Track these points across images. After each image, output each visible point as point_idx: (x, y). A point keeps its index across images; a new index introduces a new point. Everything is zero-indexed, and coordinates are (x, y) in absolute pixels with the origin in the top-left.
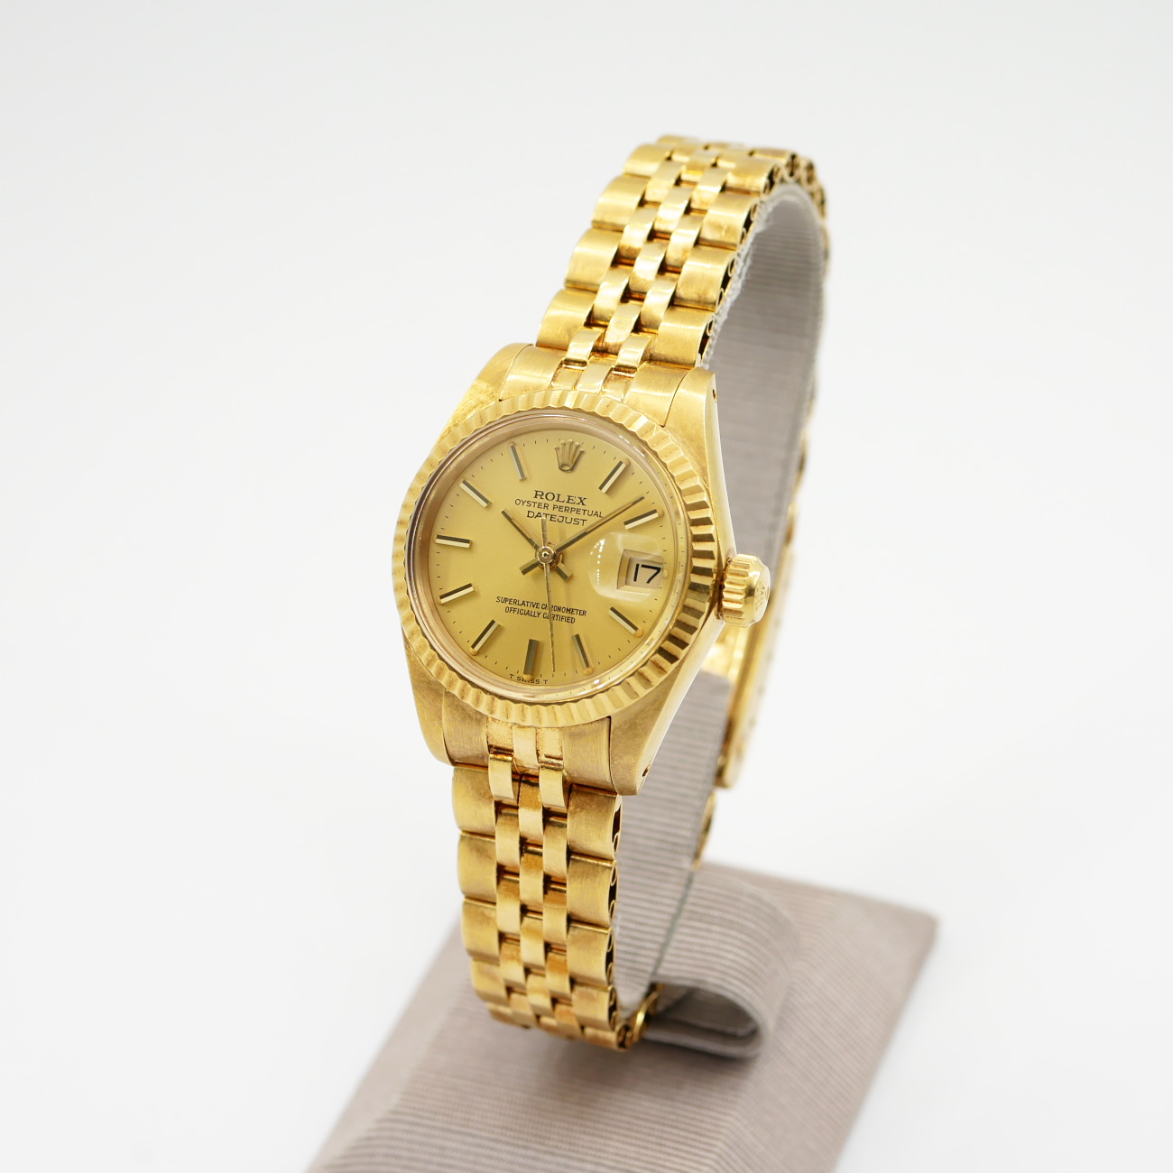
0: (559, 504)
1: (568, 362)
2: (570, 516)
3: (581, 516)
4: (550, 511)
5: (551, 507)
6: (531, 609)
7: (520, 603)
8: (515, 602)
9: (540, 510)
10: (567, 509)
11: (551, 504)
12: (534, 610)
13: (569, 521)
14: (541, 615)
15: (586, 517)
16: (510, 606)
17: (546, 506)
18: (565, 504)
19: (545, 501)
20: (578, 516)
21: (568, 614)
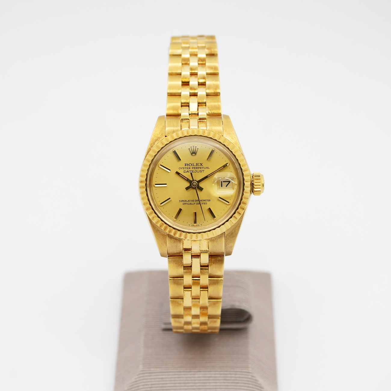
0: (194, 167)
1: (182, 120)
3: (202, 169)
4: (191, 169)
6: (192, 202)
7: (188, 201)
8: (186, 201)
9: (188, 170)
10: (197, 168)
11: (191, 167)
12: (193, 202)
13: (198, 171)
14: (195, 204)
15: (204, 169)
16: (184, 203)
18: (196, 166)
19: (189, 167)
21: (204, 202)
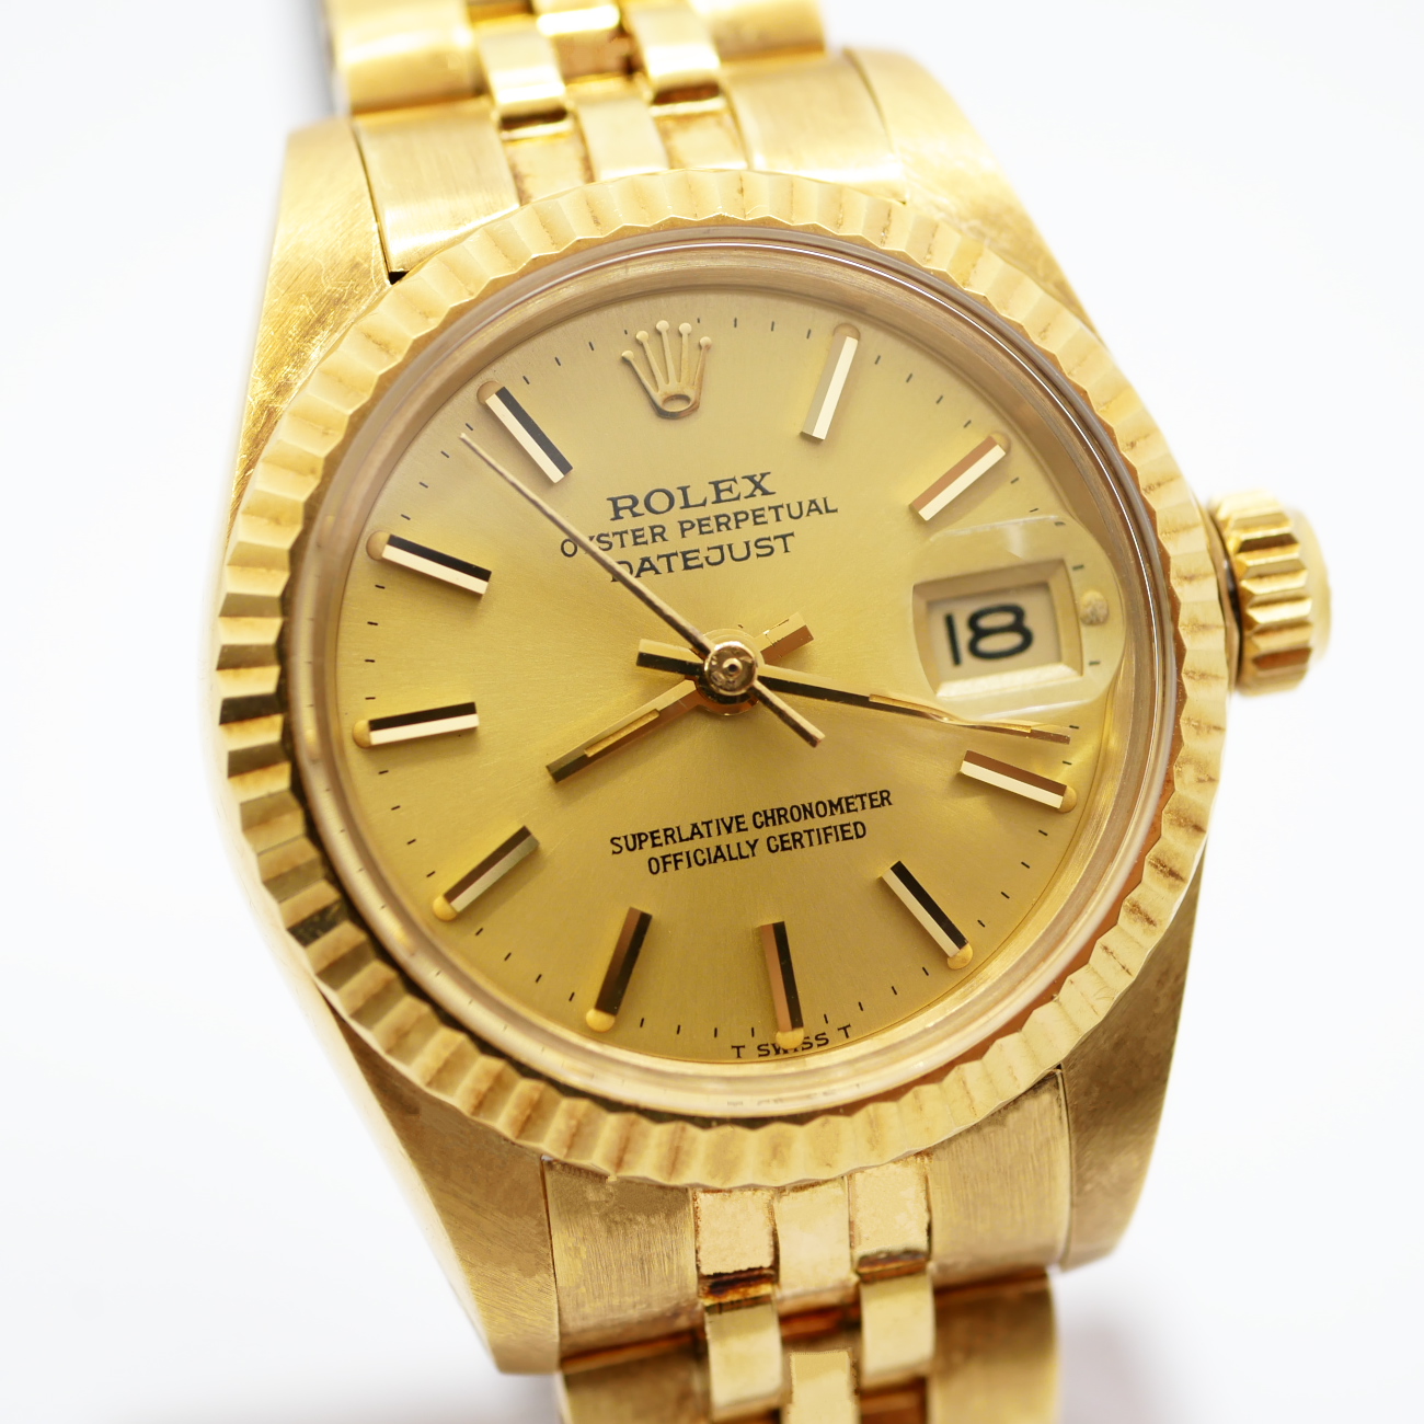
0: (693, 515)
1: (511, 122)
2: (738, 537)
3: (772, 528)
4: (674, 543)
5: (673, 532)
6: (725, 839)
7: (686, 833)
8: (670, 834)
9: (643, 551)
10: (722, 523)
11: (670, 521)
12: (734, 838)
13: (740, 552)
14: (761, 847)
15: (787, 525)
16: (658, 853)
17: (658, 533)
18: (712, 510)
19: (648, 520)
20: (761, 531)
21: (838, 819)
